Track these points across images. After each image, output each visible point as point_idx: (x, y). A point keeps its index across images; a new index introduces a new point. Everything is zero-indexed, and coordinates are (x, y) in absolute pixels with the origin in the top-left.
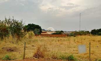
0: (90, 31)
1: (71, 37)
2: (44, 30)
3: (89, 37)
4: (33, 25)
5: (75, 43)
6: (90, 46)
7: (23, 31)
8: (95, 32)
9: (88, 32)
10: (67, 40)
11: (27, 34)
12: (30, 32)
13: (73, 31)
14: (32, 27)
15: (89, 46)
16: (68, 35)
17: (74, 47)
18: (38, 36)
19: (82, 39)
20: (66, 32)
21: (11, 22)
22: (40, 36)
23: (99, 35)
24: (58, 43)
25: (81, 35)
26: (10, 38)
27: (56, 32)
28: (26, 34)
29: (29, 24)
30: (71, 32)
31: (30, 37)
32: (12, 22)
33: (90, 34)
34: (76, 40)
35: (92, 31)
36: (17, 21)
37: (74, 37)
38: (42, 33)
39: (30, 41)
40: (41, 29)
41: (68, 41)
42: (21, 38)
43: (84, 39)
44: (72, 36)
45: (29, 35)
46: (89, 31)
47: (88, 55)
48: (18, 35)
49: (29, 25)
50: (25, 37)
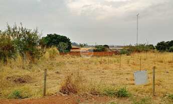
0: (155, 45)
1: (123, 55)
2: (75, 44)
3: (153, 55)
4: (56, 36)
5: (130, 66)
6: (154, 71)
7: (40, 48)
8: (163, 47)
9: (151, 47)
10: (115, 61)
11: (47, 52)
12: (51, 49)
13: (126, 45)
14: (55, 40)
15: (152, 71)
16: (116, 53)
17: (128, 74)
18: (65, 55)
19: (140, 59)
20: (113, 46)
21: (18, 32)
22: (68, 54)
23: (170, 52)
24: (101, 67)
25: (139, 52)
26: (17, 60)
27: (96, 47)
28: (44, 53)
29: (49, 34)
30: (122, 47)
31: (52, 57)
32: (21, 32)
33: (156, 50)
34: (131, 61)
35: (159, 44)
36: (28, 31)
37: (128, 55)
38: (71, 50)
39: (52, 64)
40: (70, 43)
41: (116, 63)
42: (36, 59)
43: (145, 60)
44: (124, 53)
45: (50, 54)
46: (152, 45)
47: (151, 87)
48: (31, 54)
49: (49, 36)
50: (43, 57)
